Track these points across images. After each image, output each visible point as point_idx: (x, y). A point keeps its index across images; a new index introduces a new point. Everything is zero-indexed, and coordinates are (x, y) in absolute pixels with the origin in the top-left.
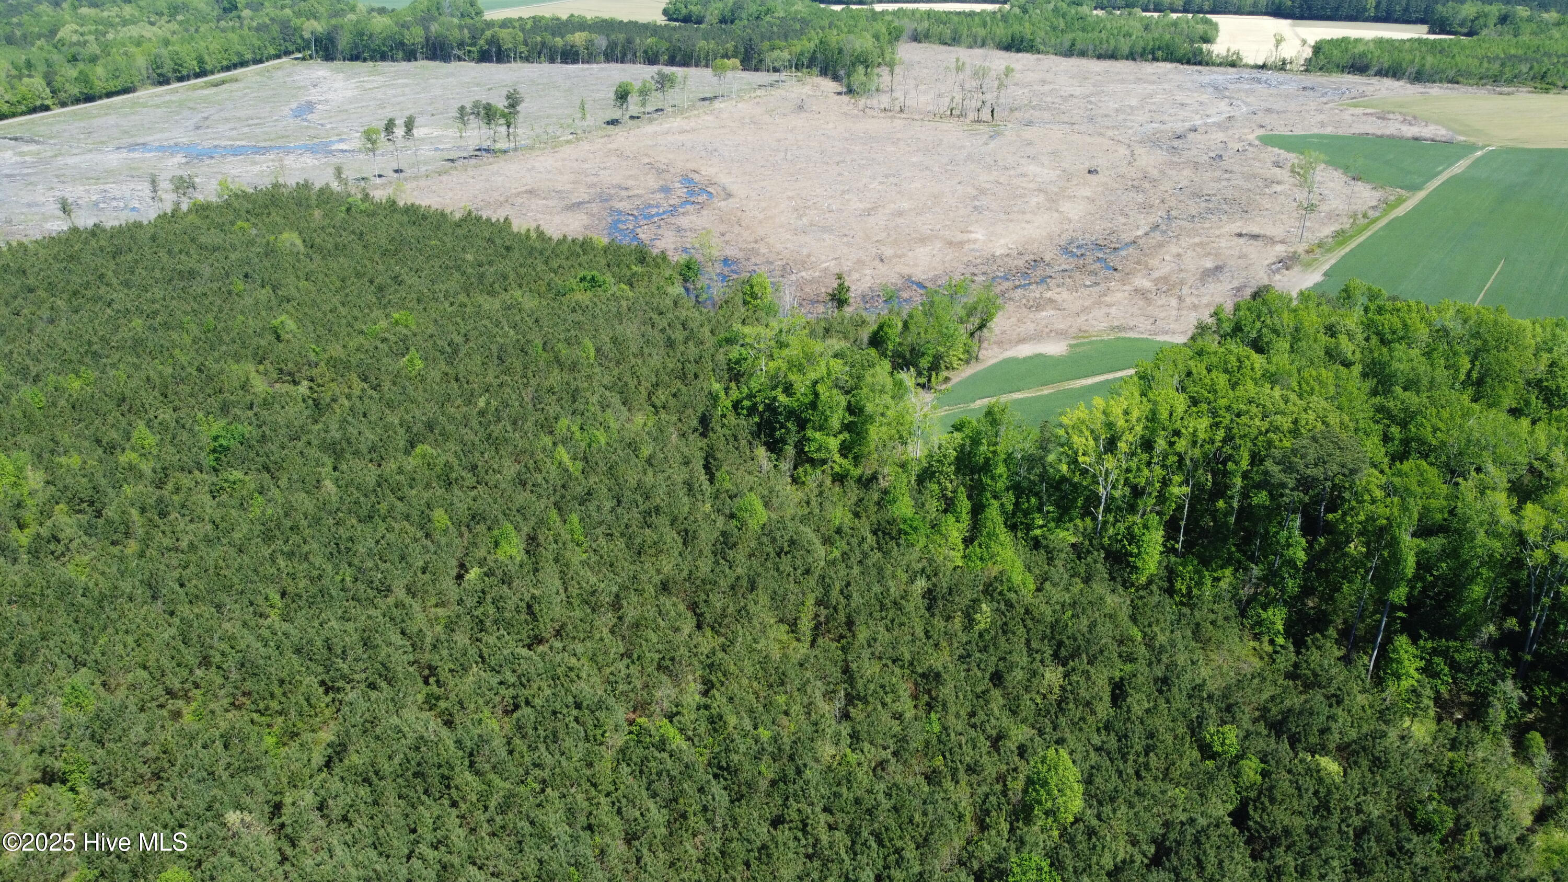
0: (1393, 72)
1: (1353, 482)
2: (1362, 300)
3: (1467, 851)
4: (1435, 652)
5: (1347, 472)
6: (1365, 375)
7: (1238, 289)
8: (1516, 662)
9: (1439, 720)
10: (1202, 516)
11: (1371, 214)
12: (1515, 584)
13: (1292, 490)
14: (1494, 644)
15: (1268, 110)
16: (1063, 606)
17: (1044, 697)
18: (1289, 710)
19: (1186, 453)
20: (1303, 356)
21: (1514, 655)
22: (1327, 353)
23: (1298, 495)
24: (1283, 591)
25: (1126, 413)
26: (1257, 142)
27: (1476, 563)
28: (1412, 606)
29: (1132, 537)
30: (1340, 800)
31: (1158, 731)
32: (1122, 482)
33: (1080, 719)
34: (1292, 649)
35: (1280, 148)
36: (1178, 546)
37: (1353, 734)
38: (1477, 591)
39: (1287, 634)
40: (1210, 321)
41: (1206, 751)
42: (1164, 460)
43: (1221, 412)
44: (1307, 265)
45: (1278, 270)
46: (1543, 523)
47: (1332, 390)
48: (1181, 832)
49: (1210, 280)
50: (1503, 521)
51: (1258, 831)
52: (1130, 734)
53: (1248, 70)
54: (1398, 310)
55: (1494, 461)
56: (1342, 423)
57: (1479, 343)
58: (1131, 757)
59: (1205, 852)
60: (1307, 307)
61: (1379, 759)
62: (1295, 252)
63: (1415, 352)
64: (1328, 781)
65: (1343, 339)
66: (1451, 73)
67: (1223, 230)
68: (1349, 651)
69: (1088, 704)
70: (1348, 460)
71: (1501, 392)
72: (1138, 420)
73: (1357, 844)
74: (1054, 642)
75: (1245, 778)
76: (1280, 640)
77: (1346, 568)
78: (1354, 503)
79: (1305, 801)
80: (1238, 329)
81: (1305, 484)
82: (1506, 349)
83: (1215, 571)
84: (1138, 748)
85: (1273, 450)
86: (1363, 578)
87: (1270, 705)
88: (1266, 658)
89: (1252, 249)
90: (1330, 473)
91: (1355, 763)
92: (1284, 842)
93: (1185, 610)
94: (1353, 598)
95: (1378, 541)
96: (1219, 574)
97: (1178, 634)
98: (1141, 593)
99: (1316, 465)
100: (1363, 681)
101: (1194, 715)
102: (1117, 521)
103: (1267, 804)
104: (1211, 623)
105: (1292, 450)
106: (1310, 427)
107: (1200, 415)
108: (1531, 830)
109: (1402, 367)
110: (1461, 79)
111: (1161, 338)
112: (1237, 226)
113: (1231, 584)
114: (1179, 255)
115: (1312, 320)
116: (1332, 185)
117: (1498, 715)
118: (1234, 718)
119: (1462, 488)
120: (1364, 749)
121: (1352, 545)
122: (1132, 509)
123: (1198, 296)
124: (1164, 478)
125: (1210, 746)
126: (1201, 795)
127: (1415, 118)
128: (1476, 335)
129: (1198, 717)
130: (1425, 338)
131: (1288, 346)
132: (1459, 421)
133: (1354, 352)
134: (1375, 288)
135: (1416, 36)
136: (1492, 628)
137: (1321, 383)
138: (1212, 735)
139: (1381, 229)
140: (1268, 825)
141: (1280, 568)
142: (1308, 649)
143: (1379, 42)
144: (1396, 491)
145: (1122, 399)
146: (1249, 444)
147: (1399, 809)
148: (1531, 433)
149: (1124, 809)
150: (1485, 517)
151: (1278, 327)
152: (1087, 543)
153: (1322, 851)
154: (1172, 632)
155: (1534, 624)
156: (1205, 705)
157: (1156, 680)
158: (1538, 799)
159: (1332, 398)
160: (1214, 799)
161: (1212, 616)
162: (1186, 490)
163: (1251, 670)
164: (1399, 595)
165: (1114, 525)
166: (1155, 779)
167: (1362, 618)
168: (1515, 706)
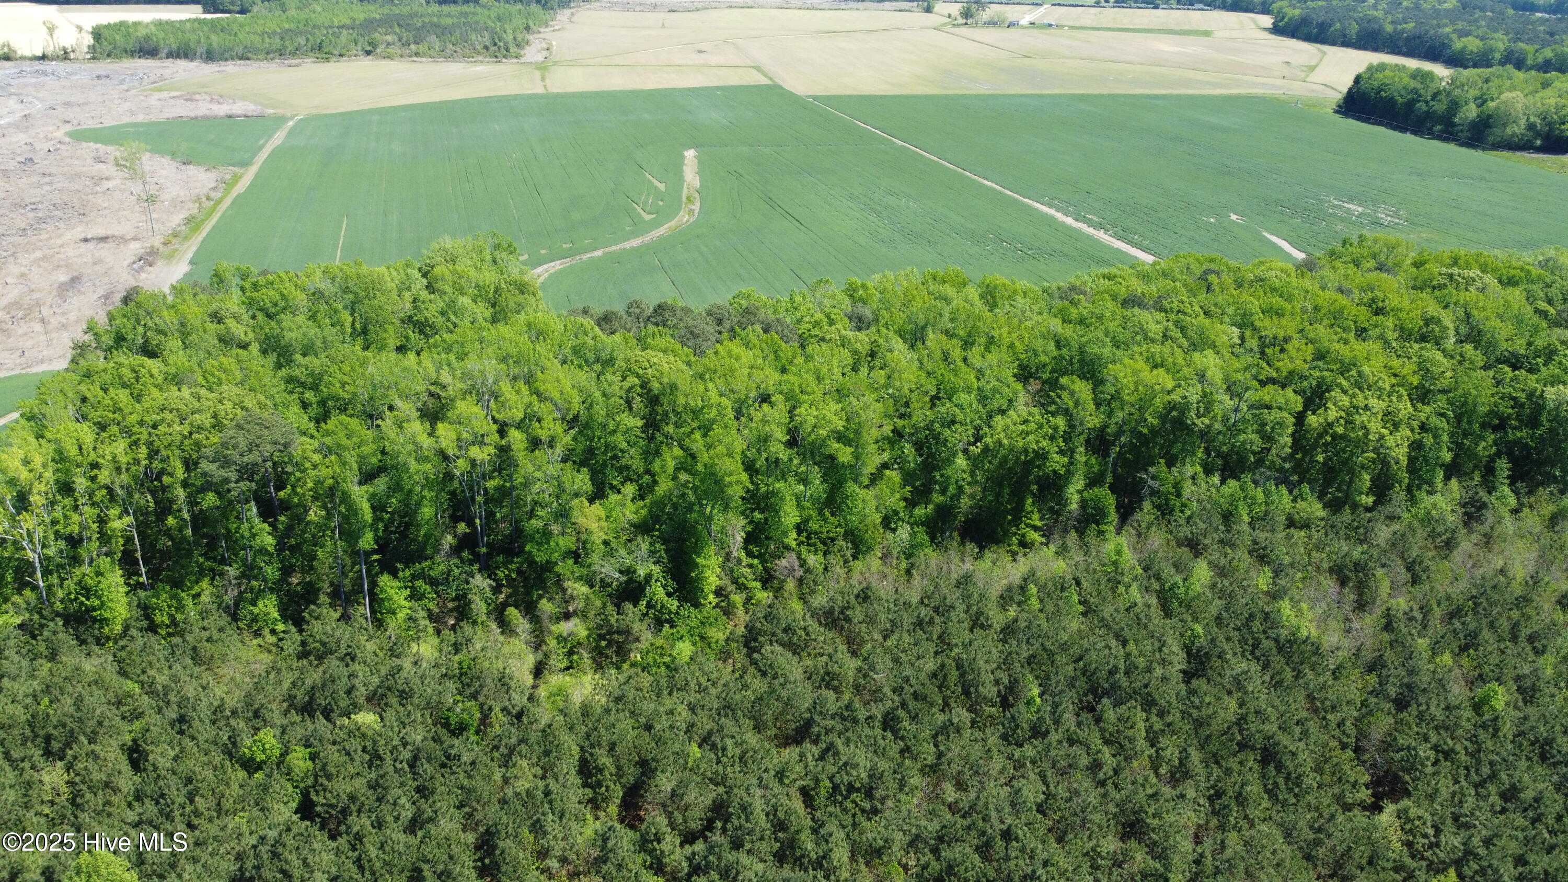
0: (183, 53)
1: (290, 456)
2: (236, 281)
3: (497, 730)
4: (414, 577)
5: (282, 448)
6: (264, 352)
7: (106, 297)
8: (477, 558)
9: (438, 632)
10: (157, 540)
11: (213, 195)
12: (453, 494)
13: (236, 482)
14: (456, 550)
15: (67, 104)
16: (35, 696)
17: (52, 803)
18: (313, 688)
19: (113, 483)
20: (199, 349)
21: (473, 553)
22: (220, 340)
23: (244, 485)
24: (265, 580)
25: (26, 462)
26: (67, 139)
27: (418, 489)
28: (382, 546)
29: (87, 591)
30: (386, 743)
31: (194, 773)
32: (52, 537)
33: (104, 805)
34: (294, 629)
35: (96, 141)
36: (143, 579)
37: (375, 681)
38: (427, 512)
39: (285, 617)
40: (88, 338)
41: (250, 766)
42: (91, 498)
43: (135, 429)
44: (170, 257)
45: (141, 268)
46: (455, 437)
47: (239, 375)
48: (257, 856)
49: (70, 294)
50: (425, 446)
51: (327, 812)
52: (166, 791)
53: (28, 63)
54: (272, 283)
55: (400, 397)
56: (260, 404)
57: (351, 296)
58: (177, 813)
59: (286, 861)
60: (184, 301)
61: (404, 691)
62: (152, 247)
63: (301, 319)
64: (370, 733)
65: (231, 323)
66: (240, 50)
67: (65, 239)
68: (345, 609)
69: (107, 785)
70: (278, 437)
71: (385, 335)
72: (44, 466)
73: (414, 774)
74: (39, 740)
75: (297, 770)
76: (280, 627)
77: (314, 536)
78: (298, 474)
79: (357, 763)
80: (120, 339)
81: (246, 472)
82: (375, 297)
83: (191, 588)
84: (181, 800)
85: (204, 450)
86: (332, 538)
87: (294, 692)
88: (274, 649)
89: (105, 252)
90: (267, 454)
91: (386, 704)
92: (354, 808)
93: (176, 640)
94: (330, 560)
95: (332, 501)
96: (196, 589)
97: (177, 667)
98: (121, 643)
99: (250, 451)
100: (366, 629)
101: (225, 738)
102: (62, 580)
103: (326, 782)
104: (207, 641)
105: (222, 444)
106: (231, 416)
107: (112, 439)
108: (535, 687)
109: (294, 335)
110: (250, 55)
111: (34, 370)
112: (80, 231)
113: (212, 594)
114: (23, 275)
115: (194, 312)
116: (164, 172)
117: (479, 607)
118: (265, 721)
119: (383, 428)
120: (389, 689)
121: (311, 512)
122: (75, 561)
123: (63, 314)
124: (99, 516)
125: (252, 759)
126: (262, 810)
127: (221, 96)
128: (346, 290)
129: (230, 738)
130: (305, 303)
131: (180, 343)
132: (360, 370)
133: (246, 333)
134: (244, 267)
135: (193, 16)
136: (449, 538)
137: (225, 371)
138: (250, 748)
139: (228, 208)
140: (334, 801)
141: (254, 560)
142: (308, 623)
143: (159, 24)
144: (330, 451)
145: (15, 449)
146: (177, 452)
147: (435, 725)
148: (419, 363)
149: (189, 868)
150: (410, 447)
151: (163, 326)
152: (36, 617)
153: (389, 797)
154: (170, 667)
155: (478, 521)
156: (232, 722)
157: (172, 724)
158: (531, 660)
159: (242, 383)
160: (276, 807)
161: (206, 634)
162: (129, 519)
163: (263, 667)
164: (367, 541)
165: (61, 586)
166: (210, 820)
167: (344, 575)
168: (489, 593)
